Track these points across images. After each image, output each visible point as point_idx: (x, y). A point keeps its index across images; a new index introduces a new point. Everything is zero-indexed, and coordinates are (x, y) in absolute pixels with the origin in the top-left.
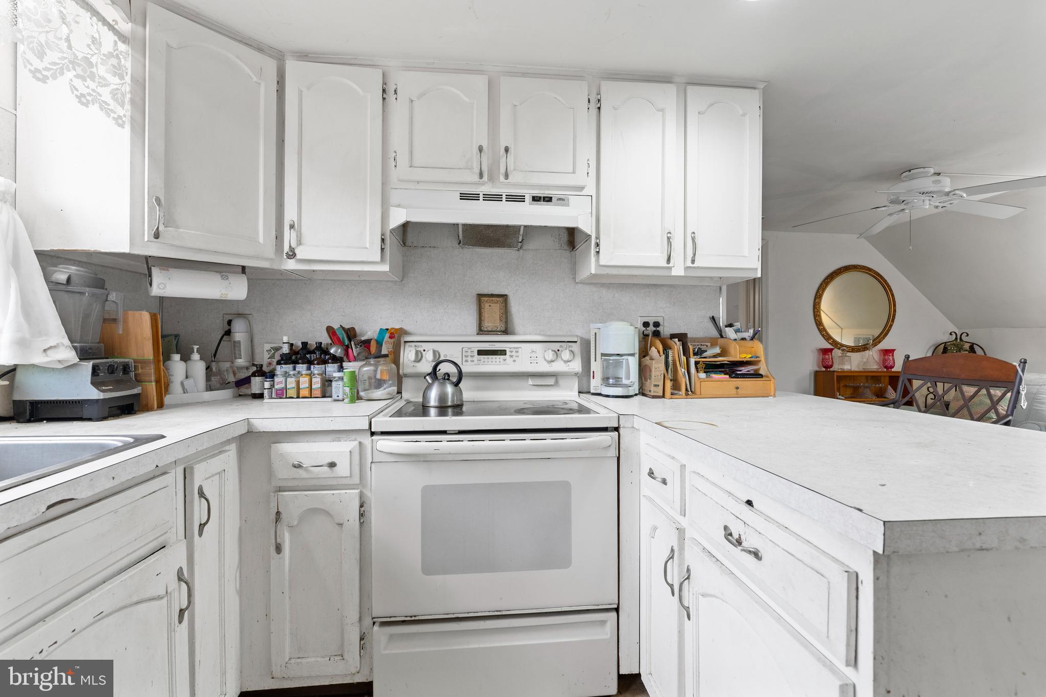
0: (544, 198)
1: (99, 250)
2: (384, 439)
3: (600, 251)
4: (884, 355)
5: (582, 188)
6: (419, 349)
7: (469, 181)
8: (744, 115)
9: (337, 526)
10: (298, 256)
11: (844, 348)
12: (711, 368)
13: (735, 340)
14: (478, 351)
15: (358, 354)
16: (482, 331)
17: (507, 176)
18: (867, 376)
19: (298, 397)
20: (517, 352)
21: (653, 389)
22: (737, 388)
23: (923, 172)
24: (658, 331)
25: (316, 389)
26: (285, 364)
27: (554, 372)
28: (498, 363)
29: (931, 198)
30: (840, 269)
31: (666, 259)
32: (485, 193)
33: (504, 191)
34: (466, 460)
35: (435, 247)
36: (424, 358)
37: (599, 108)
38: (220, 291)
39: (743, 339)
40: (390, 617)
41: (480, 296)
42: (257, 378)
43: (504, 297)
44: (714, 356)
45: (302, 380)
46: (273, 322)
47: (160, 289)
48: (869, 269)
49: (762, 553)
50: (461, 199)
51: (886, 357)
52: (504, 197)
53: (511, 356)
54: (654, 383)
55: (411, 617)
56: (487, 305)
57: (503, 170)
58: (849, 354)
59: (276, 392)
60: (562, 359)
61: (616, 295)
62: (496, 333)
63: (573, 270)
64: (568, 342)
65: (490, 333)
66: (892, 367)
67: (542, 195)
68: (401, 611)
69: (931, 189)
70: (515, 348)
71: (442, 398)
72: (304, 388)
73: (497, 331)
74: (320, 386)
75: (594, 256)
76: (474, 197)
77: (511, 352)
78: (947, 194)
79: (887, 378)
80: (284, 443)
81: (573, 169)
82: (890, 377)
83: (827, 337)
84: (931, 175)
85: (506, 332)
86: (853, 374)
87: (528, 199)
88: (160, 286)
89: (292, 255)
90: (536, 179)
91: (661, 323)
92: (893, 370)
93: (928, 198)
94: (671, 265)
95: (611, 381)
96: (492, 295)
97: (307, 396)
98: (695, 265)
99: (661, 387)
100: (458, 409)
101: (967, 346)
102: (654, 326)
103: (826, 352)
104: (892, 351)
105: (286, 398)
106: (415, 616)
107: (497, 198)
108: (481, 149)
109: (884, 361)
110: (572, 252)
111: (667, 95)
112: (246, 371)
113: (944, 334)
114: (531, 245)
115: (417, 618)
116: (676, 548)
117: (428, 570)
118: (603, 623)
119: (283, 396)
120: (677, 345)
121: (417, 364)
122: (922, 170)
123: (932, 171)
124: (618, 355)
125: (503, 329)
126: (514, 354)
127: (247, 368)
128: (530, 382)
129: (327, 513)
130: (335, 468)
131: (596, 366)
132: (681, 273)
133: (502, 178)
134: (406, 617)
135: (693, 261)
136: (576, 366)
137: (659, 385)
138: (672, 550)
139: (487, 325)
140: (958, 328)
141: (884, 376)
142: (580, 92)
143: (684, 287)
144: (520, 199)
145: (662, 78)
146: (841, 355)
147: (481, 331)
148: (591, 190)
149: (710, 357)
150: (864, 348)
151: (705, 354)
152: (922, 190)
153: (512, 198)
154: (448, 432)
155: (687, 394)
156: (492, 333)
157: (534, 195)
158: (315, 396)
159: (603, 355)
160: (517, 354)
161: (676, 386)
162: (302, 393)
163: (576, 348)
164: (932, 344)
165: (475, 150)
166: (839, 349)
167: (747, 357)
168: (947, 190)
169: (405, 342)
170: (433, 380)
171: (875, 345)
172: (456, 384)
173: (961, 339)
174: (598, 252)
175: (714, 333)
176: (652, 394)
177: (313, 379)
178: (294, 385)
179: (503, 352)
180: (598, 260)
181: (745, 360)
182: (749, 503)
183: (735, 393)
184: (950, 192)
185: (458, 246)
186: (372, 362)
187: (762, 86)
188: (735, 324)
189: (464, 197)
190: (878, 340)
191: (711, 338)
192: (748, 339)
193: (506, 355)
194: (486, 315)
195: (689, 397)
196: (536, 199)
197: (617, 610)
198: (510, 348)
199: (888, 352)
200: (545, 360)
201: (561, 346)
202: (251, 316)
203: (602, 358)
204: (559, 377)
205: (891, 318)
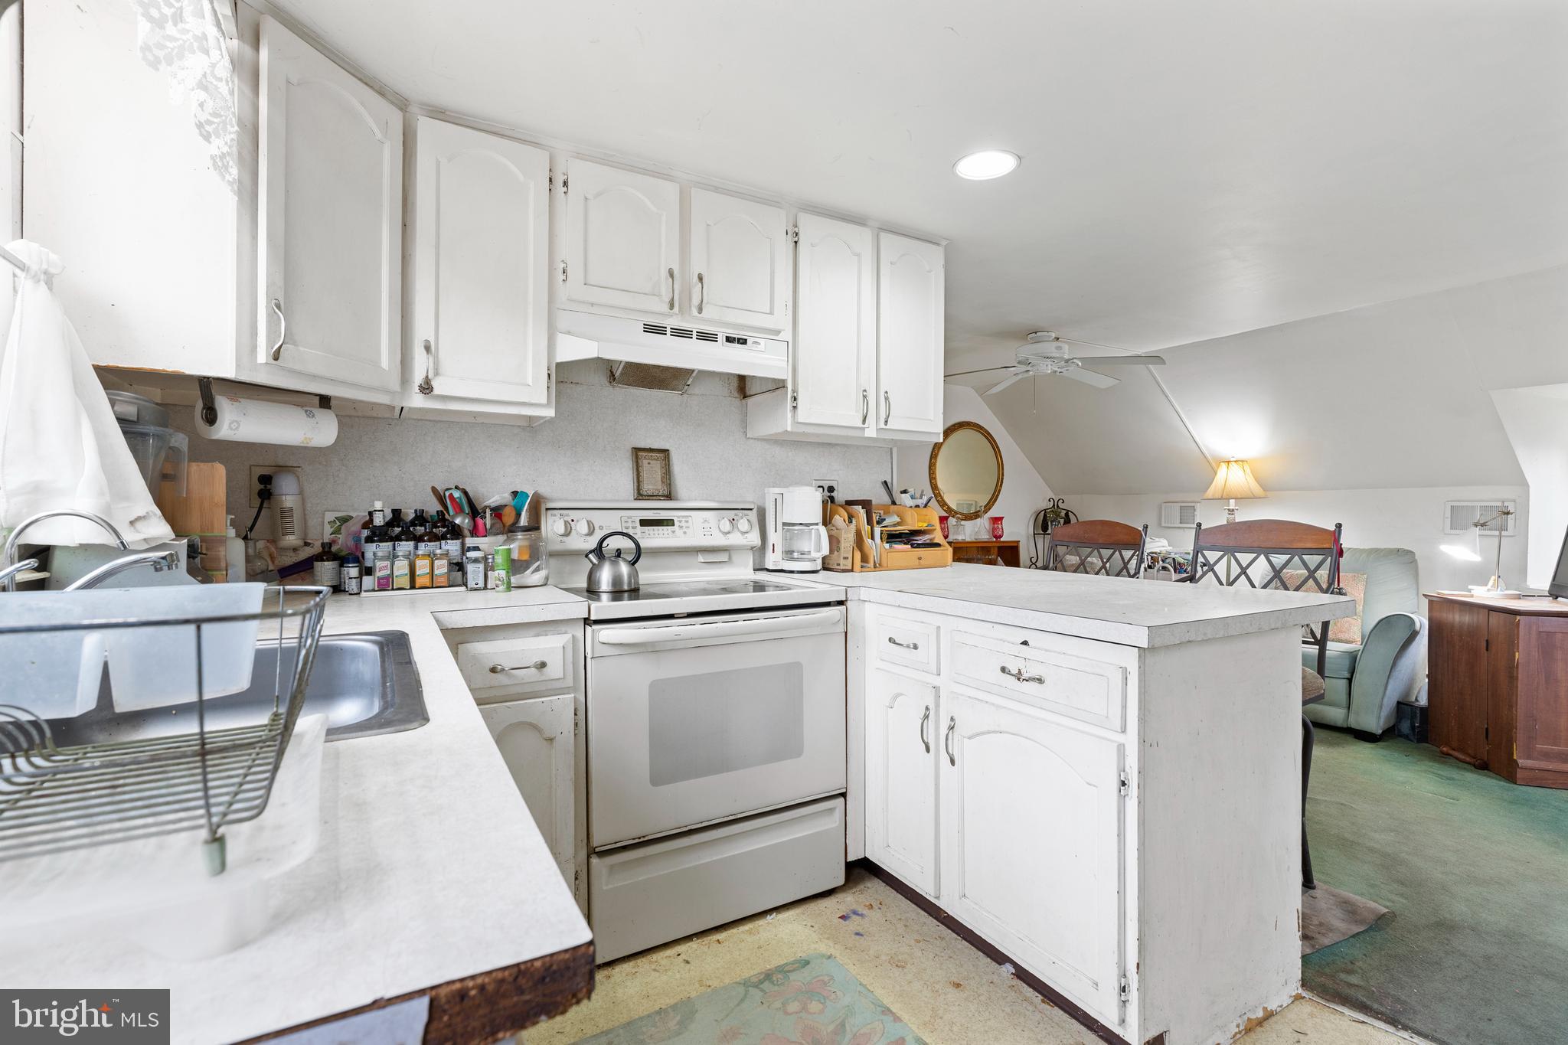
0: (739, 339)
1: (182, 371)
2: (607, 629)
3: (799, 406)
4: (994, 524)
5: (778, 332)
6: (566, 518)
7: (657, 311)
8: (929, 272)
9: (545, 742)
10: (436, 391)
11: (958, 515)
12: (893, 537)
13: (911, 507)
14: (640, 520)
15: (492, 526)
16: (642, 495)
17: (700, 310)
18: (978, 547)
19: (413, 587)
20: (687, 522)
21: (842, 562)
22: (920, 559)
23: (1045, 336)
24: (833, 497)
25: (440, 576)
26: (381, 541)
27: (726, 546)
28: (666, 535)
29: (1052, 363)
30: (954, 425)
31: (862, 419)
32: (672, 327)
33: (695, 327)
34: (699, 646)
35: (578, 383)
36: (573, 530)
37: (796, 242)
38: (305, 434)
39: (917, 506)
40: (615, 843)
41: (636, 451)
42: (326, 563)
43: (665, 452)
44: (895, 525)
45: (419, 563)
46: (336, 479)
47: (231, 429)
48: (981, 428)
49: (1044, 676)
50: (644, 331)
51: (996, 526)
52: (694, 334)
53: (681, 527)
54: (843, 555)
55: (640, 838)
56: (645, 462)
57: (696, 301)
58: (963, 522)
59: (379, 582)
60: (739, 530)
61: (790, 454)
62: (658, 498)
63: (744, 425)
64: (742, 509)
65: (651, 498)
66: (1001, 537)
67: (736, 336)
68: (628, 833)
69: (1053, 355)
70: (683, 517)
71: (616, 581)
72: (423, 575)
73: (659, 496)
74: (446, 571)
75: (790, 411)
76: (660, 330)
77: (680, 521)
78: (1067, 361)
79: (996, 549)
80: (473, 642)
81: (771, 309)
82: (999, 547)
83: (943, 504)
84: (1052, 341)
85: (669, 497)
86: (965, 545)
87: (721, 338)
88: (232, 425)
89: (426, 388)
90: (733, 317)
91: (836, 488)
92: (1002, 540)
93: (1051, 363)
94: (866, 426)
95: (796, 555)
96: (651, 450)
97: (428, 585)
98: (886, 427)
99: (850, 560)
100: (635, 593)
101: (1063, 513)
102: (829, 491)
103: (942, 519)
104: (1001, 519)
105: (393, 589)
106: (644, 837)
107: (686, 334)
108: (671, 274)
109: (994, 529)
110: (743, 401)
111: (862, 238)
112: (292, 554)
113: (1043, 500)
114: (698, 389)
115: (646, 839)
116: (932, 707)
117: (657, 779)
118: (831, 810)
119: (389, 587)
120: (860, 511)
121: (565, 539)
122: (1044, 333)
123: (1054, 335)
124: (801, 524)
125: (665, 493)
126: (683, 524)
127: (295, 550)
128: (701, 558)
129: (535, 727)
130: (545, 669)
131: (774, 537)
132: (874, 435)
133: (695, 312)
134: (634, 839)
135: (886, 422)
136: (755, 539)
137: (848, 558)
138: (927, 708)
139: (648, 487)
140: (1055, 494)
141: (994, 547)
142: (778, 221)
143: (858, 447)
144: (712, 337)
145: (857, 220)
146: (955, 523)
147: (640, 495)
148: (787, 335)
149: (891, 526)
150: (976, 515)
151: (885, 523)
152: (1045, 355)
153: (705, 336)
154: (676, 616)
155: (875, 567)
156: (655, 498)
157: (728, 335)
158: (439, 585)
159: (784, 524)
160: (687, 525)
161: (864, 559)
162: (419, 582)
163: (753, 516)
164: (1033, 511)
165: (664, 273)
166: (953, 517)
167: (922, 526)
168: (1066, 357)
169: (547, 509)
170: (599, 558)
171: (986, 512)
172: (633, 563)
173: (1058, 506)
174: (795, 407)
175: (886, 499)
176: (842, 567)
177: (436, 562)
178: (407, 571)
179: (669, 523)
180: (794, 417)
181: (922, 529)
182: (1025, 643)
183: (917, 564)
184: (1069, 360)
185: (608, 384)
186: (520, 537)
187: (944, 243)
188: (910, 490)
189: (649, 329)
190: (988, 507)
191: (884, 505)
192: (922, 506)
193: (674, 525)
194: (644, 475)
195: (877, 569)
196: (729, 340)
197: (844, 795)
198: (678, 517)
199: (997, 520)
200: (720, 531)
201: (736, 515)
202: (300, 469)
203: (783, 529)
204: (732, 552)
205: (1000, 482)
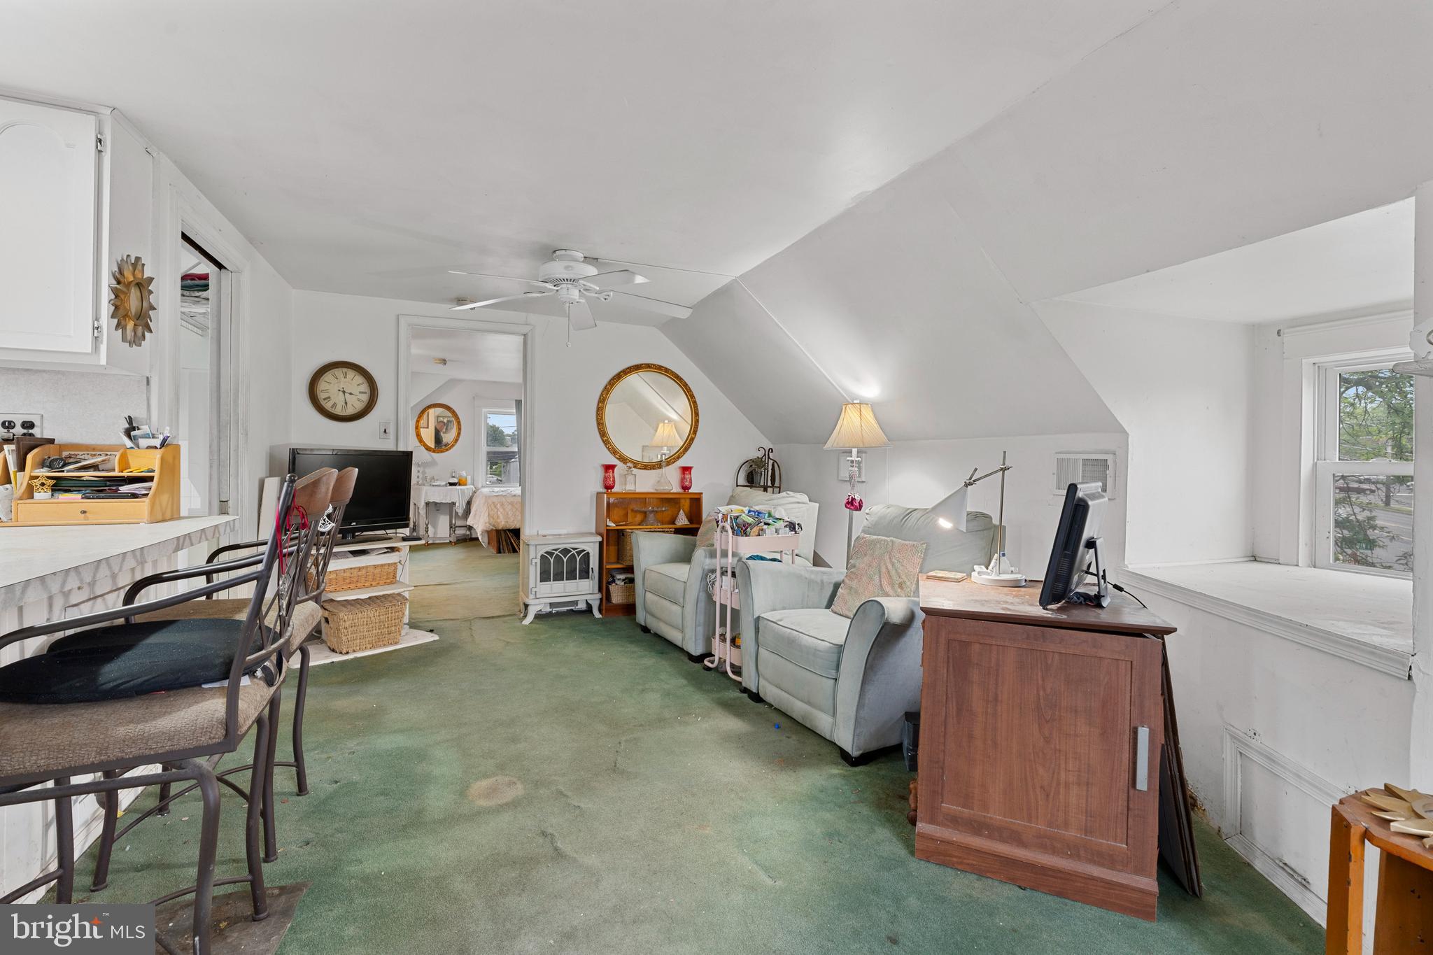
4: (684, 474)
11: (631, 463)
18: (660, 499)
22: (84, 513)
23: (564, 255)
30: (630, 368)
48: (666, 369)
51: (684, 476)
58: (635, 471)
66: (690, 488)
83: (614, 452)
86: (638, 497)
92: (690, 491)
101: (769, 464)
102: (24, 428)
103: (609, 468)
104: (692, 469)
109: (682, 480)
113: (751, 449)
120: (7, 452)
122: (563, 252)
123: (580, 255)
140: (766, 443)
141: (684, 498)
146: (625, 472)
150: (661, 465)
166: (625, 464)
171: (672, 461)
173: (769, 456)
181: (127, 475)
183: (81, 519)
190: (677, 456)
199: (687, 470)
205: (693, 429)
